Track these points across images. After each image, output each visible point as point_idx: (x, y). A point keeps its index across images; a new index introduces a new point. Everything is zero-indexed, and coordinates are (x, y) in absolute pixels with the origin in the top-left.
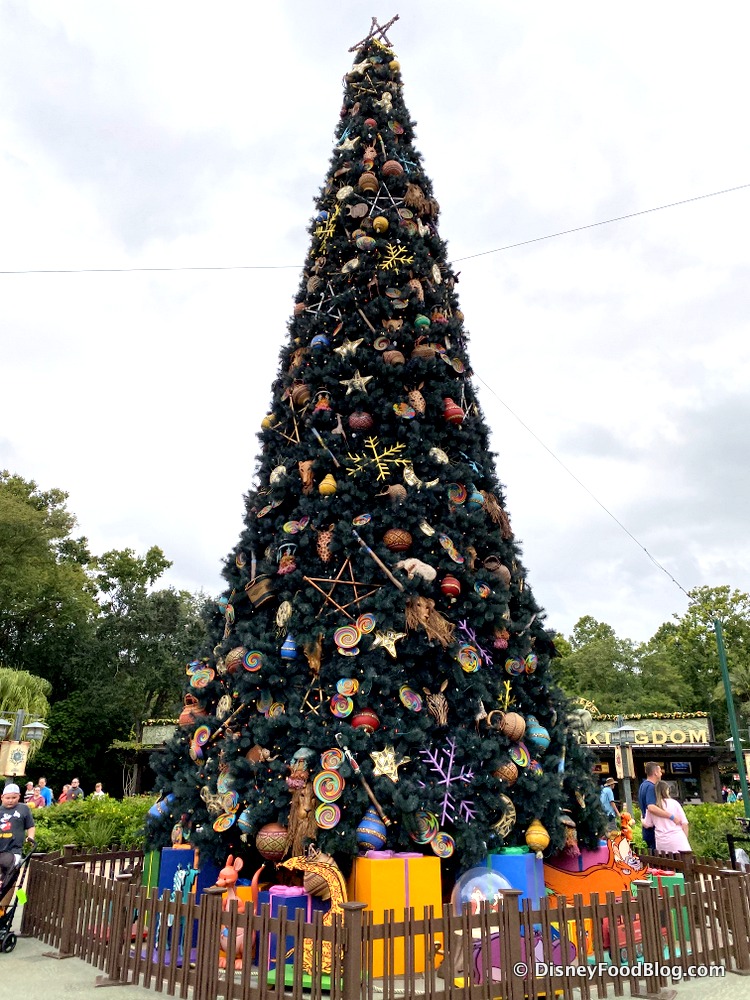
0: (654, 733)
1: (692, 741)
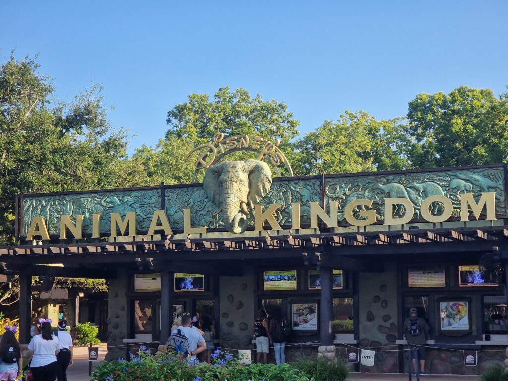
0: (389, 203)
1: (465, 217)
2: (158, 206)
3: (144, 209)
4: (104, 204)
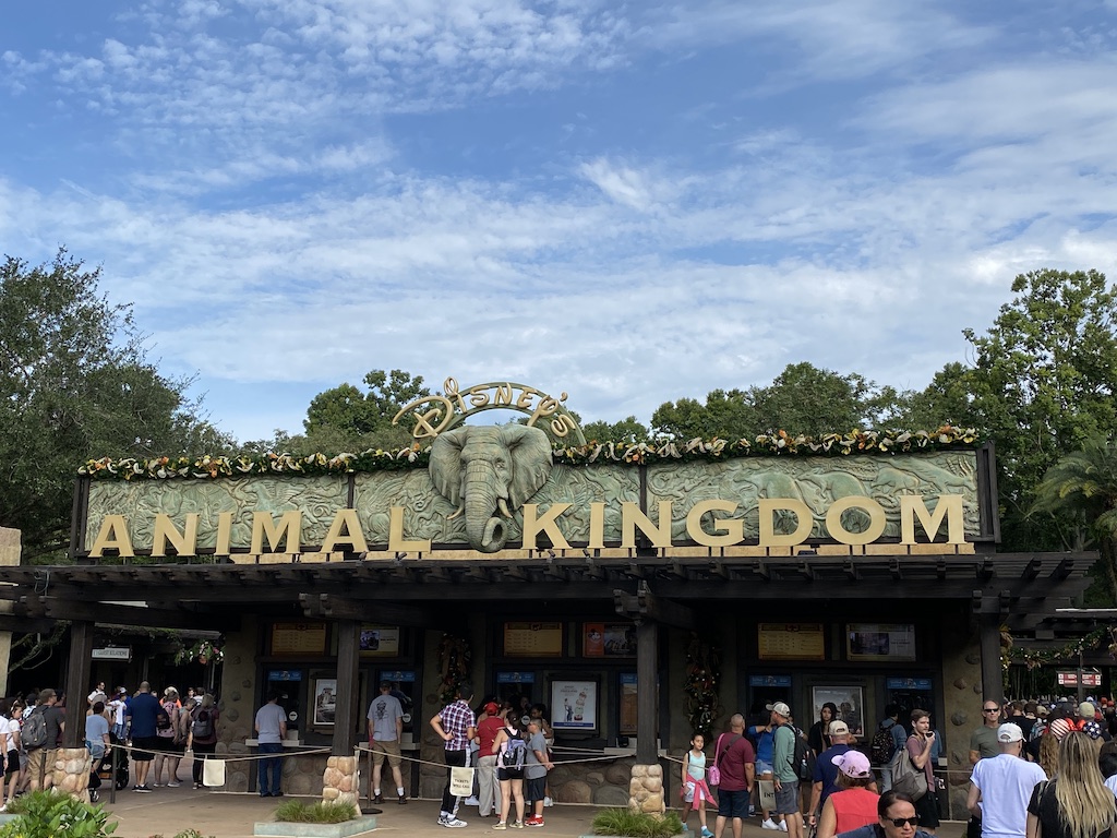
0: (767, 507)
1: (908, 536)
2: (340, 502)
3: (315, 505)
4: (239, 494)
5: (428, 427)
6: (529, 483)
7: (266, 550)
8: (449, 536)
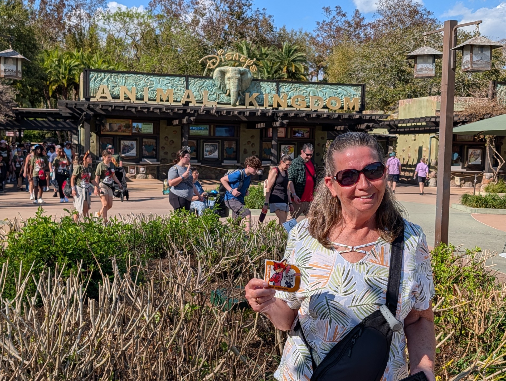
1: (346, 109)
2: (183, 87)
4: (147, 81)
5: (211, 65)
6: (246, 86)
7: (162, 100)
8: (219, 100)
